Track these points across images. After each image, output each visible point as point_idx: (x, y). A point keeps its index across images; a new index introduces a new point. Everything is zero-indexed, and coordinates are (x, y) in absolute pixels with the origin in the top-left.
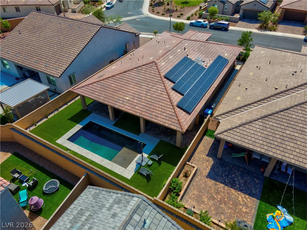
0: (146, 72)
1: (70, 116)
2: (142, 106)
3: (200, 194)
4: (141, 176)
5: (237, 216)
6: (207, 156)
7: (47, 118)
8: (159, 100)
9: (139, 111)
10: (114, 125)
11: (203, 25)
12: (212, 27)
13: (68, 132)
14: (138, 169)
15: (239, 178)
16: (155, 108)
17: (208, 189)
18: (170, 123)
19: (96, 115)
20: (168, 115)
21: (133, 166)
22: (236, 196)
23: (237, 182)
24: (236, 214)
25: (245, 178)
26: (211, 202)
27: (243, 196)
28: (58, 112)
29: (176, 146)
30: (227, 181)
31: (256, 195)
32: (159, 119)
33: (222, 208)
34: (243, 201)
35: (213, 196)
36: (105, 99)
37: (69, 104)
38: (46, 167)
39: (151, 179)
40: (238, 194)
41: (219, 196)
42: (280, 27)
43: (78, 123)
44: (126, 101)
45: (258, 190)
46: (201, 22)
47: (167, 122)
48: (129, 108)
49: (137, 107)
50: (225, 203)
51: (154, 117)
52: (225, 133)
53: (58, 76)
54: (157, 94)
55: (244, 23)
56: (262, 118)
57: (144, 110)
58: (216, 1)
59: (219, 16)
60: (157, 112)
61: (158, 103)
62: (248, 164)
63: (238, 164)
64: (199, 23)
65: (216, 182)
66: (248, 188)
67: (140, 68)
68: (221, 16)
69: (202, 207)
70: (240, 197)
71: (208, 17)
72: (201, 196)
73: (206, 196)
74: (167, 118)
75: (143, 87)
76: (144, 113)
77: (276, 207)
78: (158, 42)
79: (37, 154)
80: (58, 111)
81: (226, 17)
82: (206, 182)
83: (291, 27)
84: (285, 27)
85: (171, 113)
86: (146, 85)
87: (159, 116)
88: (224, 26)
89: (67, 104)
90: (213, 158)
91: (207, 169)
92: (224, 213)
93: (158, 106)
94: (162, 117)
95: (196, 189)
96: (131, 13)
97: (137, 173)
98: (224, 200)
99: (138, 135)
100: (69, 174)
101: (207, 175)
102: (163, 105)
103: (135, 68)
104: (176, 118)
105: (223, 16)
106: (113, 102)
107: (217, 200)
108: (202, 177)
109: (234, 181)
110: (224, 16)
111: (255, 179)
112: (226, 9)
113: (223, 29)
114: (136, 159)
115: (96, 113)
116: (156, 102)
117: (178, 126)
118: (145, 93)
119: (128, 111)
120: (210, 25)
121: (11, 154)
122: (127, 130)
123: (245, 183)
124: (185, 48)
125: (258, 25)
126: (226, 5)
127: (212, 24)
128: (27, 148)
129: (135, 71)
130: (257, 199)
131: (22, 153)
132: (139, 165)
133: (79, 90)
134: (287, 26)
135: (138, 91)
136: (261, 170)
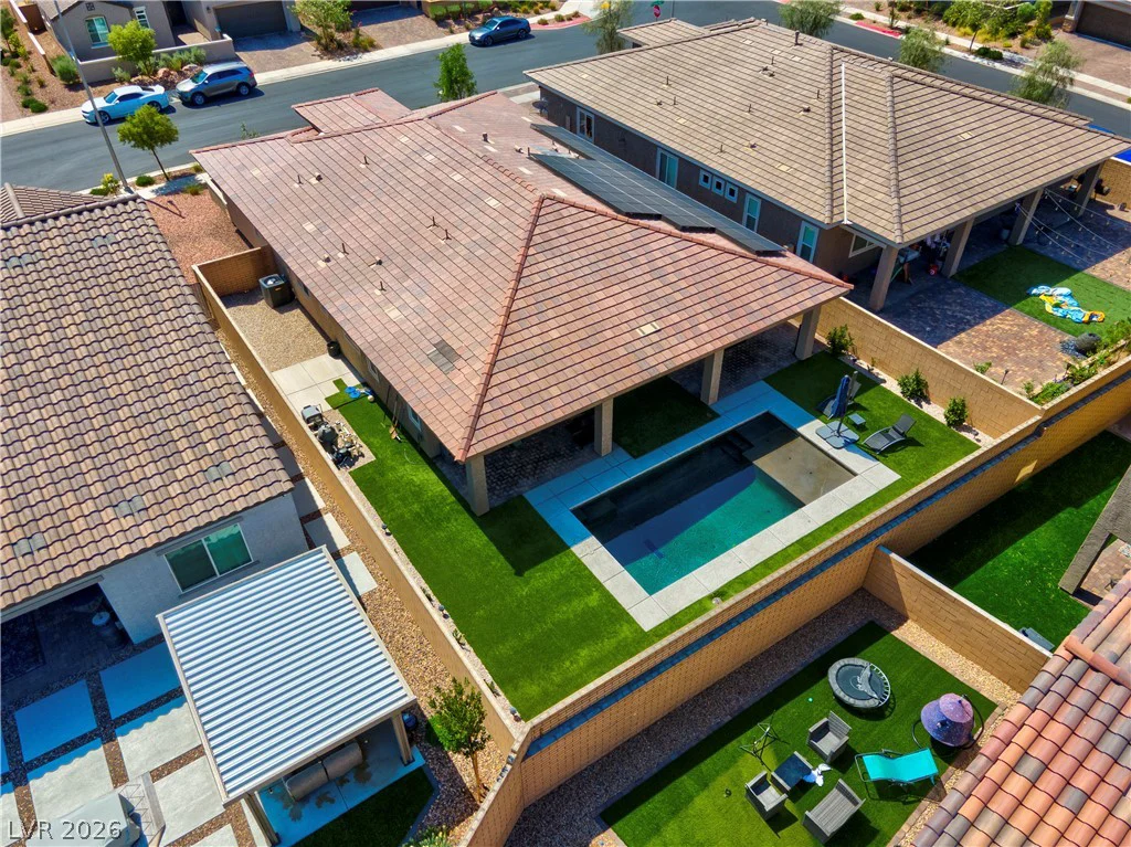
0: (570, 238)
1: (501, 565)
4: (897, 451)
8: (712, 272)
12: (199, 99)
13: (608, 585)
14: (867, 452)
15: (946, 307)
16: (735, 294)
18: (807, 294)
20: (778, 286)
21: (851, 459)
22: (997, 329)
23: (958, 314)
25: (950, 301)
27: (998, 321)
29: (800, 361)
31: (996, 306)
34: (1011, 325)
39: (915, 439)
41: (994, 349)
42: (369, 31)
43: (567, 548)
44: (655, 338)
45: (985, 299)
46: (137, 95)
50: (1015, 349)
51: (766, 312)
54: (684, 263)
58: (90, 8)
60: (751, 297)
66: (979, 308)
67: (537, 239)
68: (171, 53)
77: (1029, 295)
78: (318, 178)
81: (189, 50)
83: (394, 25)
84: (386, 29)
85: (776, 276)
87: (770, 300)
88: (239, 79)
98: (1006, 347)
99: (715, 416)
100: (802, 636)
102: (735, 273)
103: (527, 248)
106: (635, 368)
107: (1005, 355)
109: (954, 317)
110: (176, 52)
111: (955, 291)
113: (244, 90)
114: (825, 445)
120: (183, 95)
121: (612, 831)
122: (683, 433)
123: (961, 305)
124: (485, 136)
125: (308, 47)
126: (136, 9)
127: (187, 86)
128: (593, 766)
129: (540, 257)
130: (1007, 308)
131: (619, 788)
132: (853, 446)
133: (479, 435)
134: (380, 25)
135: (635, 292)
136: (933, 272)
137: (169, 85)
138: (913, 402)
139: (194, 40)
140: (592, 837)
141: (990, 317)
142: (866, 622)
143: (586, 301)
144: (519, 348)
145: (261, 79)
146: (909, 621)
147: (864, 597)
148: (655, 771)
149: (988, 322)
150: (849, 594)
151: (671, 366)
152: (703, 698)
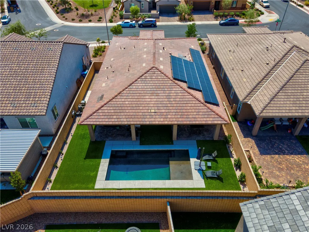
0: (152, 80)
1: (84, 154)
2: (174, 114)
3: (270, 170)
4: (212, 179)
5: (307, 174)
6: (245, 138)
7: (57, 167)
8: (185, 102)
9: (174, 119)
10: (140, 145)
11: (132, 25)
12: (141, 26)
13: (99, 172)
14: (203, 175)
15: (281, 144)
16: (188, 111)
17: (271, 163)
18: (211, 119)
19: (112, 142)
20: (204, 113)
21: (196, 175)
22: (293, 160)
23: (283, 149)
24: (306, 173)
25: (285, 143)
26: (283, 173)
27: (297, 157)
28: (63, 156)
29: (213, 140)
30: (277, 151)
31: (302, 152)
32: (199, 119)
33: (294, 174)
34: (300, 161)
35: (280, 168)
36: (128, 120)
37: (69, 141)
38: (104, 221)
39: (222, 179)
40: (293, 157)
41: (284, 166)
42: (195, 17)
43: (101, 158)
44: (153, 114)
45: (301, 148)
46: (128, 22)
47: (208, 119)
48: (162, 120)
49: (169, 116)
50: (292, 169)
51: (193, 119)
52: (265, 111)
53: (44, 114)
54: (179, 97)
55: (165, 18)
56: (281, 89)
57: (179, 116)
58: (132, 1)
59: (140, 14)
60: (192, 114)
61: (187, 105)
62: (277, 131)
63: (270, 134)
64: (127, 24)
65: (271, 156)
66: (294, 150)
67: (143, 77)
69: (281, 180)
70: (296, 159)
71: (131, 17)
72: (272, 172)
73: (275, 170)
74: (206, 116)
75: (160, 95)
76: (180, 120)
78: (124, 48)
79: (77, 213)
80: (63, 154)
81: (148, 14)
82: (264, 159)
83: (203, 16)
84: (199, 17)
85: (205, 110)
86: (162, 92)
87: (197, 116)
88: (151, 23)
89: (67, 143)
90: (250, 138)
91: (255, 148)
92: (299, 177)
93: (189, 108)
94: (200, 116)
95: (263, 168)
96: (40, 24)
97: (206, 179)
98: (289, 167)
99: (173, 144)
100: (137, 215)
101: (259, 153)
102: (193, 105)
103: (139, 78)
104: (213, 113)
105: (144, 14)
107: (285, 169)
108: (258, 157)
109: (281, 149)
110: (146, 14)
111: (291, 141)
112: (143, 7)
113: (153, 26)
114: (193, 167)
115: (110, 140)
116: (184, 105)
117: (220, 119)
118: (166, 100)
119: (163, 123)
120: (138, 24)
121: (45, 230)
122: (159, 144)
123: (288, 146)
124: (164, 48)
125: (177, 18)
126: (142, 3)
127: (140, 22)
128: (58, 213)
129: (140, 82)
130: (306, 155)
131: (57, 222)
132: (201, 171)
133: (88, 120)
134: (199, 15)
135: (158, 100)
136: (289, 132)
137: (137, 22)
138: (235, 168)
139: (154, 12)
140: (40, 229)
141: (295, 154)
142: (157, 222)
143: (142, 97)
144: (115, 103)
145: (158, 24)
146: (169, 230)
147: (164, 215)
148: (68, 224)
149: (292, 156)
150: (160, 212)
151: (150, 123)
152: (96, 214)
